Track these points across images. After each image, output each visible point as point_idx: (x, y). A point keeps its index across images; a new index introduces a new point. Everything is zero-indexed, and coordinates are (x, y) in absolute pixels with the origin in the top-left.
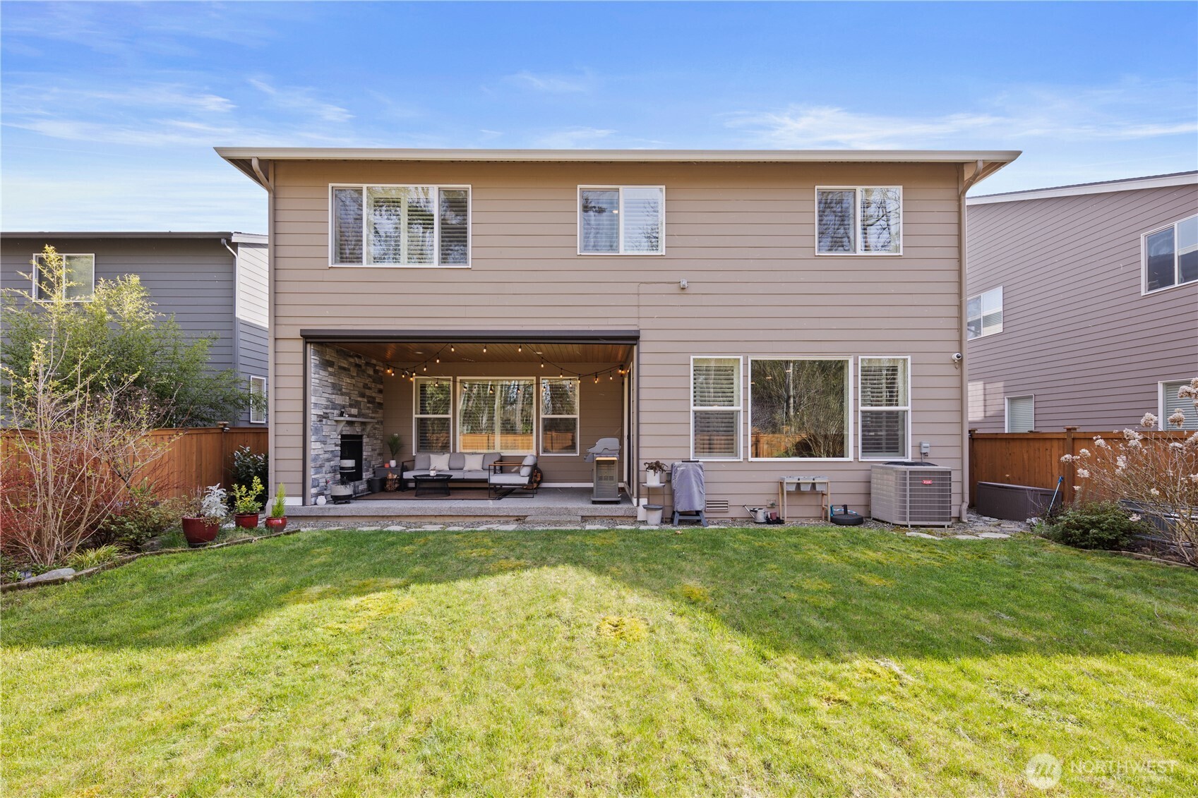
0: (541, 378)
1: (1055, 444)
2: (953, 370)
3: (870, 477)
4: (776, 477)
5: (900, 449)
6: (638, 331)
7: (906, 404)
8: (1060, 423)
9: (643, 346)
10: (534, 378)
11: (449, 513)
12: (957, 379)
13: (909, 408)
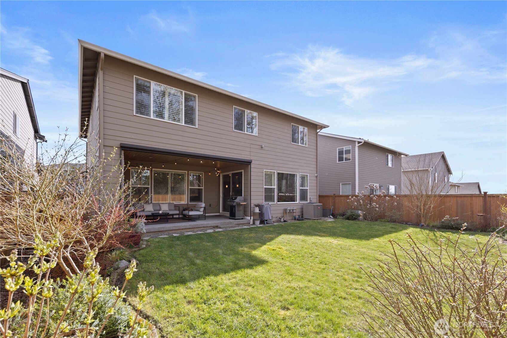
0: (189, 172)
1: (331, 198)
2: (315, 179)
3: (303, 207)
4: (283, 208)
5: (306, 199)
6: (252, 160)
7: (307, 187)
8: (332, 192)
9: (252, 165)
10: (186, 172)
11: (189, 227)
12: (316, 181)
13: (308, 188)
